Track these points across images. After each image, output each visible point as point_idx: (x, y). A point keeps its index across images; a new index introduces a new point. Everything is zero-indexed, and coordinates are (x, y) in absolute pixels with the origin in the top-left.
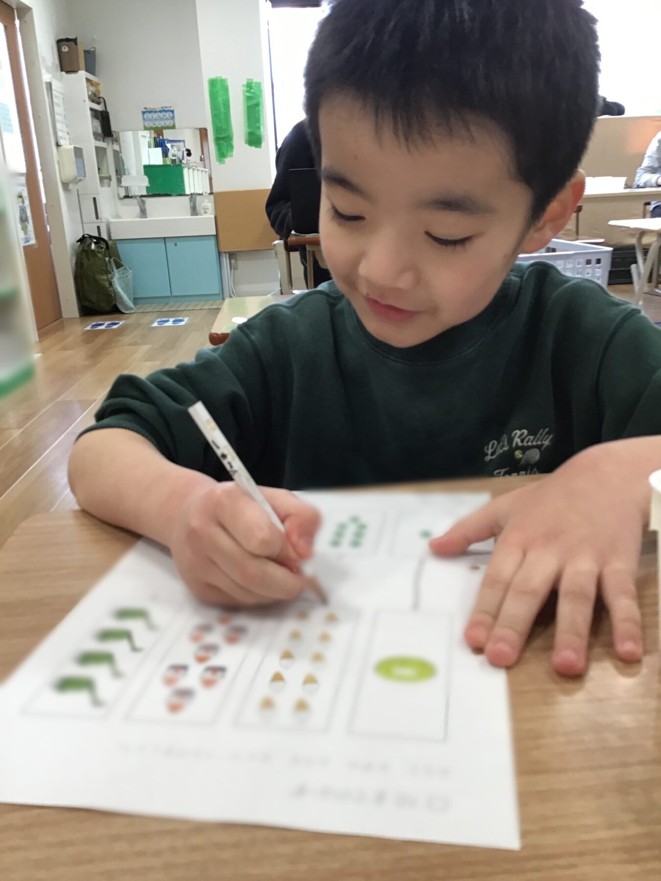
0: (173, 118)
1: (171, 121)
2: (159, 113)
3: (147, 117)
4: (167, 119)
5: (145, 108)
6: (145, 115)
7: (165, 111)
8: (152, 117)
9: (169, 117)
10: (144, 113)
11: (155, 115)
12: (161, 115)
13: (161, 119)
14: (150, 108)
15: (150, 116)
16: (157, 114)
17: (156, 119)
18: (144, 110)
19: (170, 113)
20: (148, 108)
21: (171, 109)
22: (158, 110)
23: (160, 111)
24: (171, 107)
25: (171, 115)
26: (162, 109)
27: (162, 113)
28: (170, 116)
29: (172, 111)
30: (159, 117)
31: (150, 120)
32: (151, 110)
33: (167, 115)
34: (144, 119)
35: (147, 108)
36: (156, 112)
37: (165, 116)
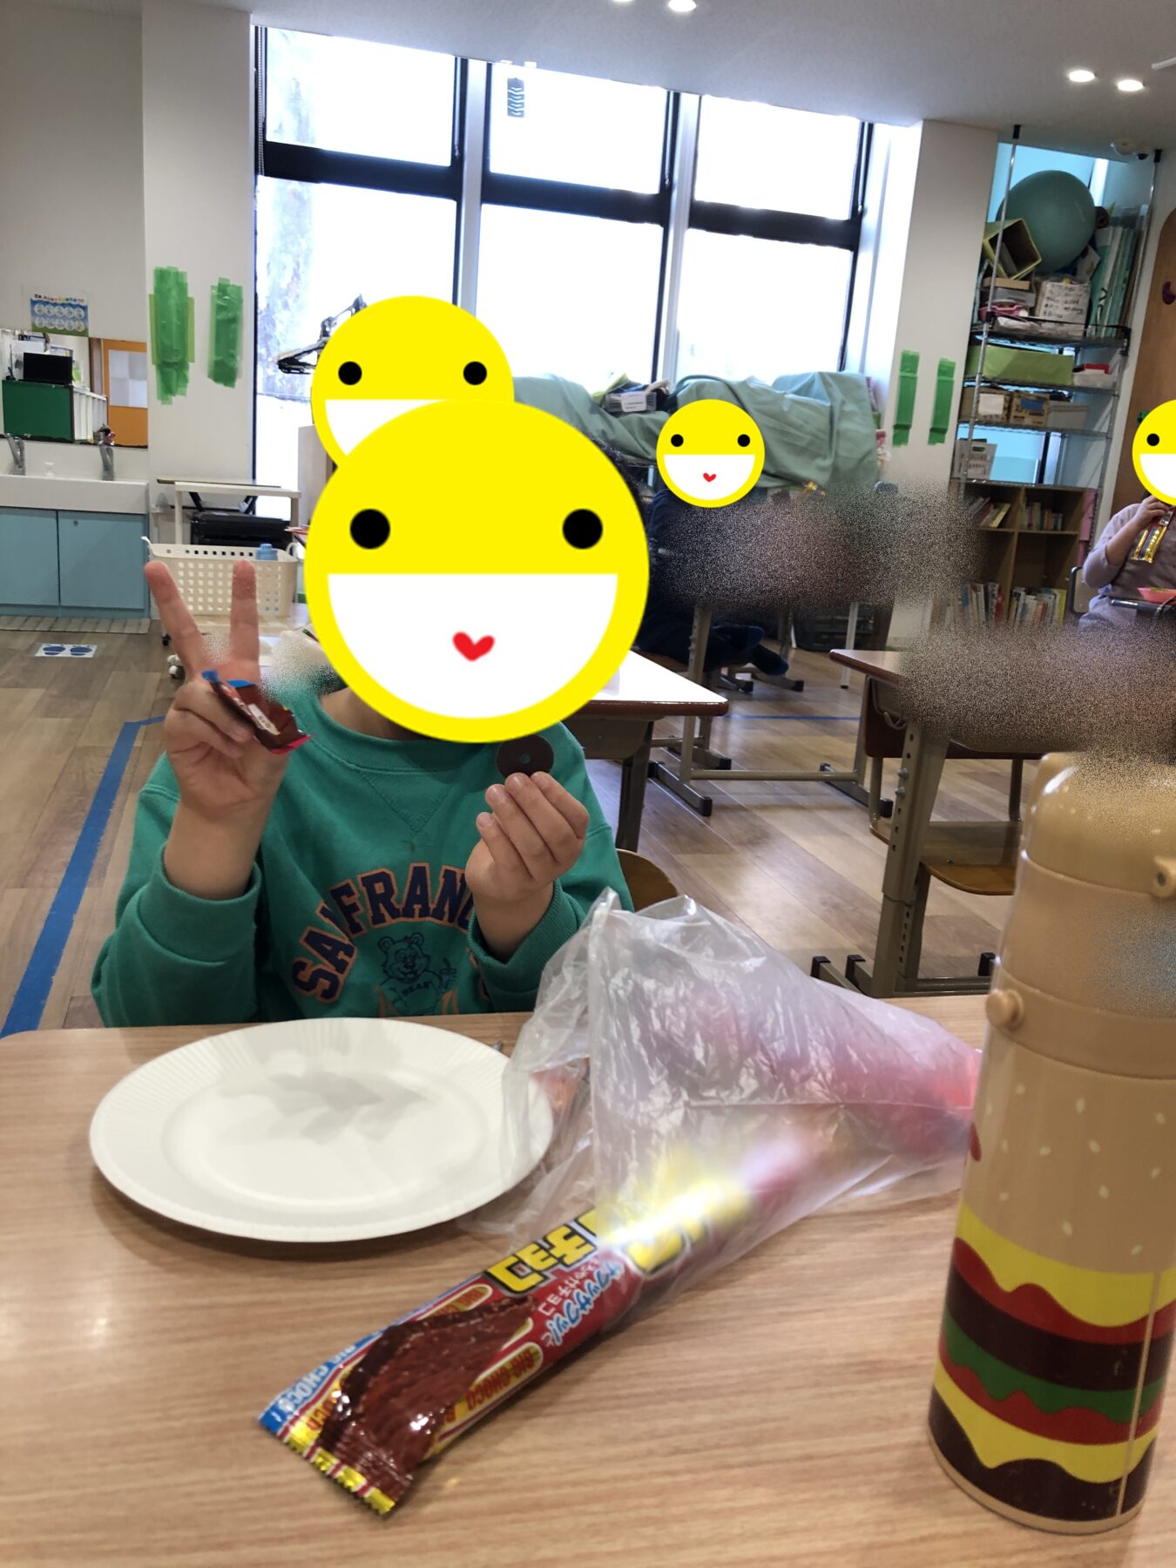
0: (86, 318)
1: (82, 324)
2: (62, 308)
3: (40, 311)
4: (74, 319)
5: (36, 296)
6: (36, 308)
7: (71, 305)
8: (49, 312)
9: (78, 317)
10: (33, 303)
11: (55, 310)
12: (65, 311)
13: (64, 318)
14: (45, 298)
15: (44, 309)
16: (57, 307)
17: (55, 317)
18: (35, 299)
19: (81, 310)
20: (42, 296)
21: (82, 304)
22: (58, 302)
23: (63, 305)
24: (82, 301)
25: (82, 313)
26: (66, 302)
27: (67, 309)
28: (80, 316)
29: (84, 308)
30: (61, 314)
31: (44, 316)
32: (46, 300)
33: (75, 312)
34: (33, 312)
35: (40, 297)
36: (55, 305)
37: (71, 313)
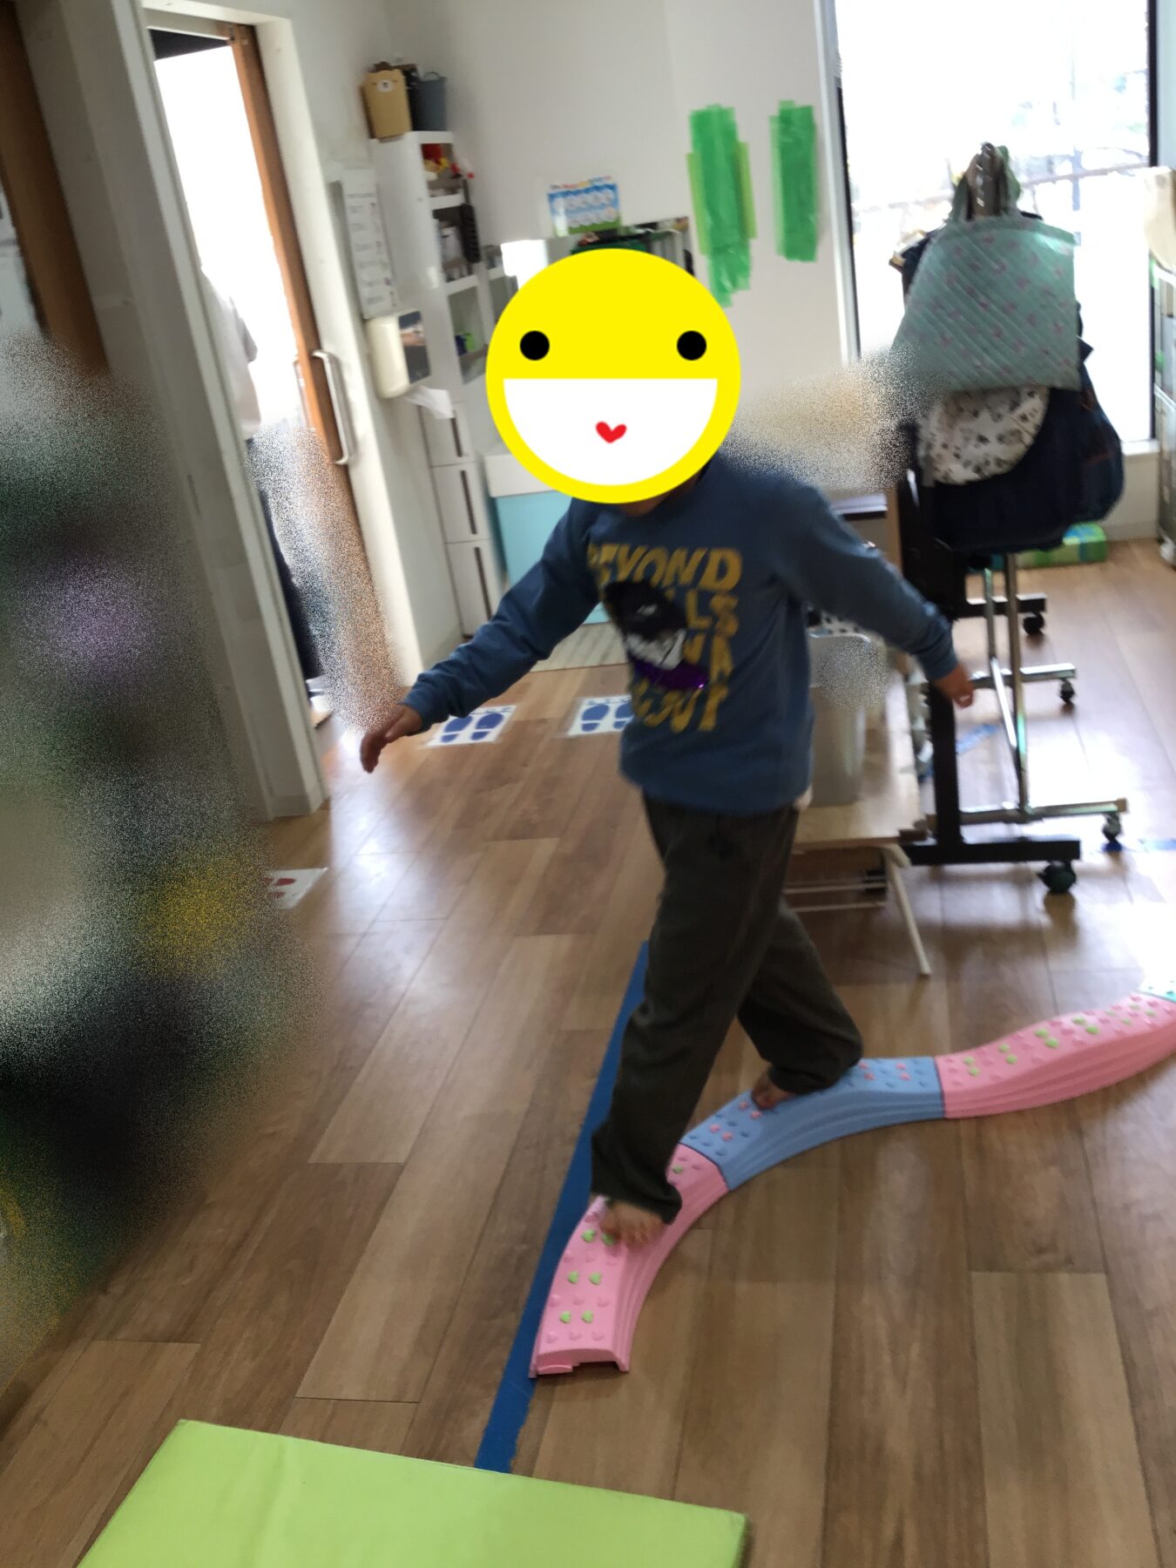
0: (616, 202)
1: (612, 209)
2: (585, 195)
3: (560, 206)
4: (603, 206)
5: (553, 188)
6: (555, 202)
7: (598, 188)
8: (571, 205)
9: (606, 202)
11: (577, 201)
12: (589, 198)
13: (591, 208)
14: (566, 186)
15: (565, 202)
16: (580, 196)
17: (579, 209)
18: (552, 192)
19: (608, 189)
20: (561, 185)
21: (610, 182)
22: (583, 188)
23: (587, 191)
24: (609, 177)
25: (611, 195)
26: (589, 186)
27: (592, 194)
28: (609, 199)
29: (612, 187)
30: (585, 203)
31: (566, 212)
32: (565, 190)
33: (603, 196)
34: (552, 210)
35: (558, 188)
36: (577, 193)
37: (597, 199)
